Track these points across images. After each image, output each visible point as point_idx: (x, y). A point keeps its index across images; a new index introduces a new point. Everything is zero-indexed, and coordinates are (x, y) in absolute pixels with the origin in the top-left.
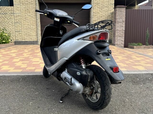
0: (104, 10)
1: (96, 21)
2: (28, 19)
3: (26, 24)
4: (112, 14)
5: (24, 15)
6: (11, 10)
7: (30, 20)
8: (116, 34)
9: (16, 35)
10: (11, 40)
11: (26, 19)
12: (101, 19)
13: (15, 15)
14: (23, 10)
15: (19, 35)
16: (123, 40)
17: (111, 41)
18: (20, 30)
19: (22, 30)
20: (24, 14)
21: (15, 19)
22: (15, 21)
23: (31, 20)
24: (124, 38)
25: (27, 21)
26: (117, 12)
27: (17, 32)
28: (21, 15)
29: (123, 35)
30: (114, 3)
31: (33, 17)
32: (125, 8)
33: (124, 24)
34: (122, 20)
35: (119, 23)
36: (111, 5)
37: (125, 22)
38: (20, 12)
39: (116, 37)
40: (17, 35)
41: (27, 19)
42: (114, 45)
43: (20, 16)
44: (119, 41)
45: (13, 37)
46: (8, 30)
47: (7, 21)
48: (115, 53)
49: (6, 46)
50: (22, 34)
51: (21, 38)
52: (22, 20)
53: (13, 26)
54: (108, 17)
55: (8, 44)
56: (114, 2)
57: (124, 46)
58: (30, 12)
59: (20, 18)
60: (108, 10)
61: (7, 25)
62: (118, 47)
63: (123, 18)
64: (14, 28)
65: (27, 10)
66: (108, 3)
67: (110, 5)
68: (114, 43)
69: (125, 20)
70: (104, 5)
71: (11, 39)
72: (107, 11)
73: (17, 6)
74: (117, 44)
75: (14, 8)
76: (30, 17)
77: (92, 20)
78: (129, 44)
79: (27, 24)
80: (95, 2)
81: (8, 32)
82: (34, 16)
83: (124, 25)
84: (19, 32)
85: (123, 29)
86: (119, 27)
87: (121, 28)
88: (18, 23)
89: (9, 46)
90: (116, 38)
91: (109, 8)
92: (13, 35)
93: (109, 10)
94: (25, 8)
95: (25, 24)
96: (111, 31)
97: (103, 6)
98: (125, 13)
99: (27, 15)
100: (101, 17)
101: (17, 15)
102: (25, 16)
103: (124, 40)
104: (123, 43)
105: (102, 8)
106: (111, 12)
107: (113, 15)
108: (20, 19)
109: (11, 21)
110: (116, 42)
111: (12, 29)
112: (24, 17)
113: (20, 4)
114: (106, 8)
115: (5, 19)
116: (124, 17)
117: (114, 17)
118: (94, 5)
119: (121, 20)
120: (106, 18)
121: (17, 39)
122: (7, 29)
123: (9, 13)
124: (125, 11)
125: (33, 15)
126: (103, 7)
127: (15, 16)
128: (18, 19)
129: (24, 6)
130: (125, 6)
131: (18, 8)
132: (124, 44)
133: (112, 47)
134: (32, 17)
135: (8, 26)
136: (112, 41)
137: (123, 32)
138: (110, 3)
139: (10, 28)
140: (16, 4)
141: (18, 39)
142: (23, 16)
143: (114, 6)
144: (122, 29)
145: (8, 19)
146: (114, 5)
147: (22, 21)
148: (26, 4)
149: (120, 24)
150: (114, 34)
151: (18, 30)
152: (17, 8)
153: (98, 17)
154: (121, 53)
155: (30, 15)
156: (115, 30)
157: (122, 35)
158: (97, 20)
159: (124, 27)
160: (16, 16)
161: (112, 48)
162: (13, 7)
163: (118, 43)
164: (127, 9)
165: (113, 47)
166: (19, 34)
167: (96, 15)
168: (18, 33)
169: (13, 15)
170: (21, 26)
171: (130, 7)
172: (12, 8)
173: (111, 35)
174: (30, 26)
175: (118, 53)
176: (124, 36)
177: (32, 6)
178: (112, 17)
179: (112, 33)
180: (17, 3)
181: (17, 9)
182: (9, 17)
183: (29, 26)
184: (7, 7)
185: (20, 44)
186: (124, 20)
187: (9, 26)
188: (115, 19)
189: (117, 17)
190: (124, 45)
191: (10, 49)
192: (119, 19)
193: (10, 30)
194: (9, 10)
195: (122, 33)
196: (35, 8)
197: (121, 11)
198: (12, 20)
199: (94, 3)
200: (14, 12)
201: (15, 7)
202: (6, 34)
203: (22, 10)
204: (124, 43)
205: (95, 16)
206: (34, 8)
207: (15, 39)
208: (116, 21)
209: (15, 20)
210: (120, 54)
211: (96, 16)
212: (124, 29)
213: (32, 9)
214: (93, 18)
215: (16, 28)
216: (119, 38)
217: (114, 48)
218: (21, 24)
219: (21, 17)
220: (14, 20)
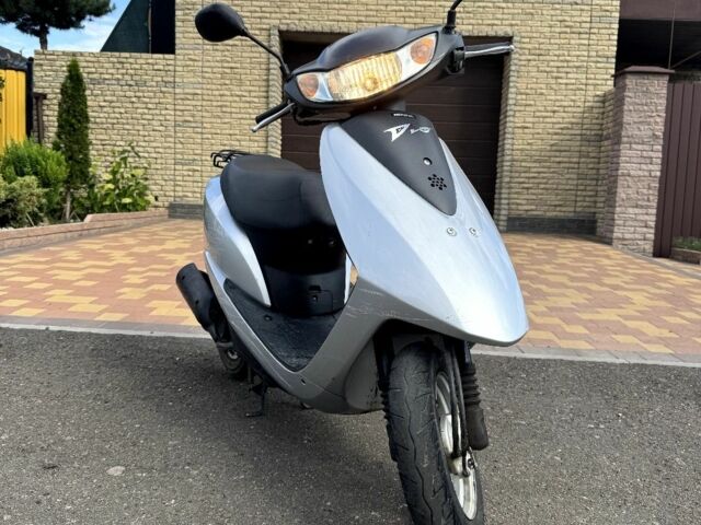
0: (566, 84)
1: (527, 128)
2: (233, 110)
3: (224, 132)
4: (603, 102)
5: (217, 93)
6: (161, 67)
7: (240, 116)
8: (621, 193)
9: (178, 178)
10: (156, 198)
11: (224, 109)
12: (555, 120)
13: (177, 91)
14: (215, 70)
15: (189, 176)
16: (652, 220)
17: (595, 222)
18: (196, 157)
19: (204, 158)
20: (218, 90)
21: (177, 107)
22: (178, 118)
23: (244, 116)
24: (654, 211)
25: (226, 120)
26: (630, 94)
27: (182, 164)
28: (205, 92)
29: (651, 198)
30: (614, 54)
31: (252, 105)
32: (667, 78)
33: (660, 148)
34: (650, 133)
35: (634, 146)
36: (599, 59)
37: (661, 142)
38: (200, 80)
39: (620, 206)
40: (181, 178)
41: (228, 110)
42: (607, 240)
43: (200, 97)
44: (631, 223)
45: (164, 183)
46: (146, 155)
47: (144, 117)
48: (616, 276)
49: (138, 221)
50: (204, 174)
51: (197, 190)
52: (205, 114)
53: (167, 136)
54: (586, 115)
55: (143, 213)
56: (615, 49)
57: (651, 250)
58: (241, 83)
59: (199, 103)
60: (584, 81)
61: (141, 133)
62: (626, 250)
63: (656, 123)
64: (169, 147)
65: (228, 71)
66: (586, 53)
67: (595, 59)
68: (608, 235)
69: (664, 134)
70: (568, 61)
71: (157, 193)
72: (584, 87)
73: (191, 52)
74: (624, 239)
75: (175, 59)
76: (242, 105)
77: (511, 124)
78: (680, 241)
79: (227, 132)
80: (529, 46)
81: (143, 161)
82: (256, 100)
83: (658, 156)
84: (189, 164)
85: (653, 174)
86: (634, 160)
87: (644, 167)
88: (187, 124)
89: (150, 224)
90: (618, 209)
91: (592, 76)
92: (166, 177)
93: (590, 82)
94: (222, 61)
95: (219, 131)
96: (597, 180)
97: (565, 64)
98: (664, 101)
99: (228, 93)
100: (554, 112)
101: (187, 91)
102: (219, 98)
103: (657, 221)
104: (648, 236)
105: (558, 72)
106: (598, 93)
107: (607, 104)
108: (200, 108)
109: (161, 118)
110: (616, 229)
111: (161, 150)
112: (215, 104)
113: (200, 47)
114: (575, 76)
115: (137, 108)
116: (658, 120)
117: (611, 113)
118: (523, 58)
119: (645, 131)
120: (573, 117)
121: (180, 194)
122: (141, 149)
123: (154, 84)
124: (665, 91)
125: (253, 94)
126: (561, 70)
127: (178, 97)
128: (191, 108)
129: (219, 54)
130: (667, 68)
131: (191, 63)
132: (655, 241)
133: (597, 250)
134: (247, 105)
135: (146, 139)
136: (599, 224)
137: (653, 185)
138: (594, 54)
139: (154, 144)
140: (186, 46)
141: (187, 196)
142: (212, 98)
143: (614, 66)
144: (647, 174)
145: (150, 106)
146: (614, 60)
147: (204, 120)
148: (229, 48)
149: (640, 147)
150: (611, 192)
151: (186, 157)
152: (188, 63)
153: (538, 114)
154: (640, 279)
155: (240, 93)
156: (614, 173)
157: (648, 200)
158: (530, 125)
159: (659, 161)
160: (182, 96)
161: (597, 256)
162: (172, 56)
163: (627, 236)
164: (677, 85)
165: (604, 251)
166: (191, 173)
167: (530, 105)
168: (185, 167)
169: (171, 90)
170: (199, 141)
171: (690, 73)
172: (169, 62)
173: (596, 196)
174: (237, 143)
175: (627, 278)
176: (655, 205)
177: (252, 55)
178: (603, 113)
179: (599, 189)
180: (192, 41)
181: (188, 66)
182: (153, 101)
183: (233, 143)
184: (149, 55)
185: (191, 218)
186: (660, 134)
187: (152, 139)
188: (618, 124)
189: (626, 118)
190: (655, 246)
191: (154, 234)
192: (635, 126)
193: (154, 155)
194: (156, 67)
195: (649, 188)
196: (263, 66)
197: (647, 91)
198: (163, 112)
199: (521, 52)
200: (177, 80)
201: (181, 57)
202: (139, 171)
203: (209, 70)
204: (656, 234)
205: (522, 108)
206: (260, 63)
207: (172, 194)
208: (623, 134)
209: (178, 113)
210: (638, 284)
211: (528, 109)
212: (658, 174)
213: (254, 68)
214: (514, 116)
215: (180, 146)
216: (631, 210)
217: (608, 257)
218: (199, 130)
219: (204, 103)
220: (172, 113)
